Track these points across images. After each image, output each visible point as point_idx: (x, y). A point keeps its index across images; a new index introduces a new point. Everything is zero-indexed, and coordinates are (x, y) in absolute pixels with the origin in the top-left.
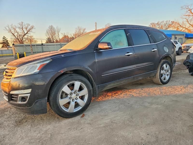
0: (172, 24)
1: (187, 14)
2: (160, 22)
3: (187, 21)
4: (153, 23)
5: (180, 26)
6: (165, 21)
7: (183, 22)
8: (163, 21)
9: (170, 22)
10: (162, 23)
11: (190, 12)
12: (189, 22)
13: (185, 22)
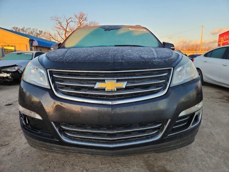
0: (41, 34)
1: (57, 26)
2: (26, 29)
3: (58, 33)
4: (16, 27)
5: (52, 38)
6: (32, 28)
7: (55, 34)
8: (29, 29)
9: (38, 31)
10: (29, 30)
11: (59, 24)
12: (61, 35)
13: (56, 35)
